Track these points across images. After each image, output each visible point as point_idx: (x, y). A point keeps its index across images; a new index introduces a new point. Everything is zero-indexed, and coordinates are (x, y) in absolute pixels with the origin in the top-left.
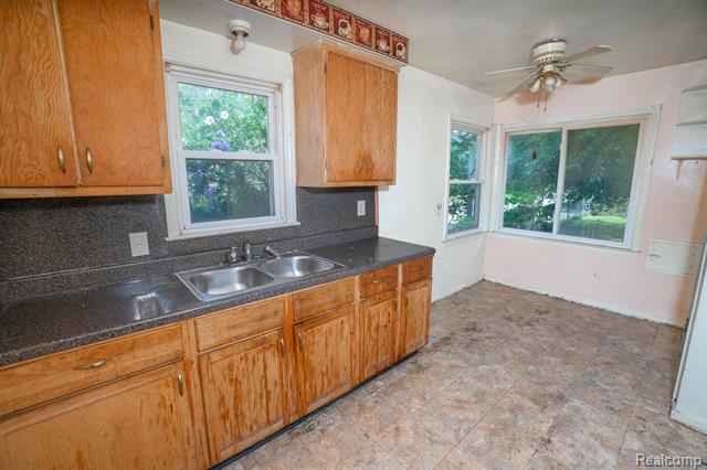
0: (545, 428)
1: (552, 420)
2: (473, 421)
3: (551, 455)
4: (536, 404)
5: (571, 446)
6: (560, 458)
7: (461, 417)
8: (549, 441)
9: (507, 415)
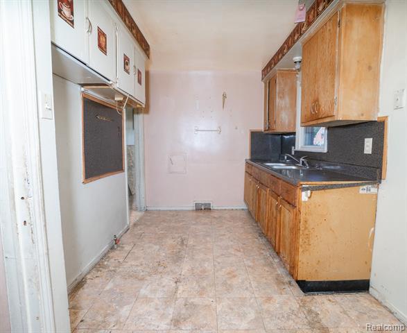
0: (181, 288)
1: (178, 296)
2: (218, 271)
3: (173, 276)
4: (192, 304)
5: (164, 287)
6: (169, 277)
7: (224, 270)
8: (176, 283)
9: (204, 284)
